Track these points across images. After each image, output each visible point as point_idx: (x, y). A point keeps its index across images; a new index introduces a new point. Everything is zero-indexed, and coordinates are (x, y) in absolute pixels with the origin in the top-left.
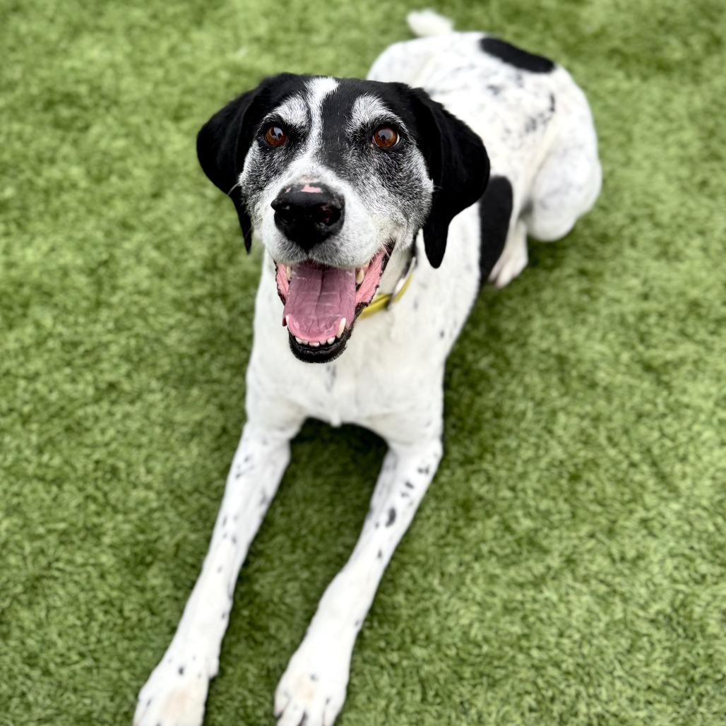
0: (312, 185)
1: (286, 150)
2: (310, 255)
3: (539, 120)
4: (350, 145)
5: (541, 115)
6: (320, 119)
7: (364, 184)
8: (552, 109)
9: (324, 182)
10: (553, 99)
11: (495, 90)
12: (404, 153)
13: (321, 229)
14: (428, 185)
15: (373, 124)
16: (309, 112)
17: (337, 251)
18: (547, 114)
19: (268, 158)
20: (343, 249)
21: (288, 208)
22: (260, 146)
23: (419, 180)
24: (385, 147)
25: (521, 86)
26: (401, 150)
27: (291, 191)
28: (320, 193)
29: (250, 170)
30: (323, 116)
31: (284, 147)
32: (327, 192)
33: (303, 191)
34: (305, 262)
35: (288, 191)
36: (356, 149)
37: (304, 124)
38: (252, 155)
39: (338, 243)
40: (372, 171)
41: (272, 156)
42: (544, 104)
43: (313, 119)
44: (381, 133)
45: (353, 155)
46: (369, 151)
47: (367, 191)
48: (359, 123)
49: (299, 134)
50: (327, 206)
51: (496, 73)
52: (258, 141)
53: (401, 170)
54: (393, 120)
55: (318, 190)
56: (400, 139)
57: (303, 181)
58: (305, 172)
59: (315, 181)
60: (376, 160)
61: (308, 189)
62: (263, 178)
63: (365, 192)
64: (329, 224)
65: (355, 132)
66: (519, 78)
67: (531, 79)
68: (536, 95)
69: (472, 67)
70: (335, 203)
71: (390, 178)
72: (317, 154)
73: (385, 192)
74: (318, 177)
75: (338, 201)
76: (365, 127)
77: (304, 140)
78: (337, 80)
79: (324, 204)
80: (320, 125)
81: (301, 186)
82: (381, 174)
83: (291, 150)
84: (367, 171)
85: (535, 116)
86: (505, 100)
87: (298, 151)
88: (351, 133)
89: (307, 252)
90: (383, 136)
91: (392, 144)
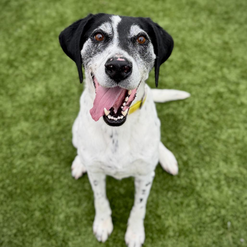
0: (121, 58)
1: (104, 43)
2: (118, 85)
4: (130, 43)
9: (125, 57)
12: (148, 46)
13: (124, 75)
14: (154, 56)
15: (138, 35)
16: (113, 29)
17: (129, 83)
19: (96, 46)
20: (131, 83)
21: (111, 66)
22: (92, 41)
23: (151, 55)
24: (141, 44)
26: (147, 45)
27: (113, 60)
28: (124, 61)
29: (86, 49)
30: (118, 31)
31: (103, 42)
32: (127, 60)
33: (117, 60)
34: (116, 87)
35: (111, 60)
36: (132, 44)
37: (111, 33)
38: (88, 44)
39: (130, 81)
40: (137, 52)
41: (97, 45)
43: (114, 32)
44: (140, 38)
45: (131, 46)
46: (136, 45)
47: (136, 60)
48: (133, 35)
49: (109, 37)
50: (127, 66)
52: (91, 39)
53: (146, 52)
55: (123, 60)
56: (146, 40)
57: (116, 56)
58: (116, 53)
59: (122, 56)
60: (139, 48)
61: (119, 59)
62: (93, 53)
64: (127, 73)
70: (130, 65)
71: (143, 55)
72: (118, 45)
73: (141, 60)
74: (122, 54)
76: (135, 37)
77: (112, 40)
78: (121, 17)
81: (117, 58)
82: (140, 53)
83: (106, 43)
87: (109, 44)
88: (130, 38)
89: (118, 83)
90: (140, 40)
91: (144, 42)
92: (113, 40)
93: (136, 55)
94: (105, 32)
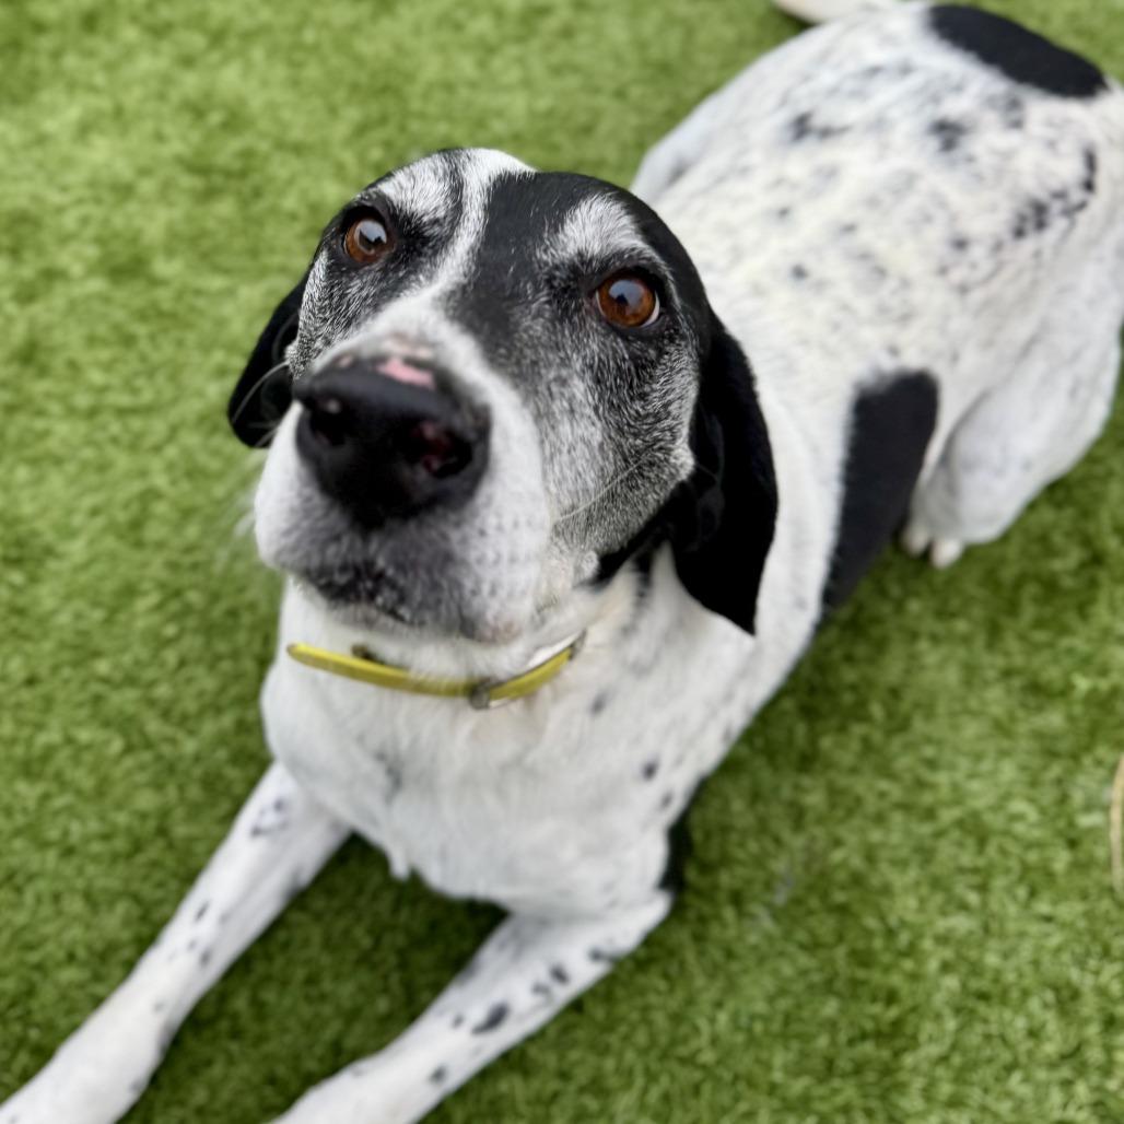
0: (413, 362)
3: (1056, 206)
4: (537, 290)
5: (1060, 195)
6: (481, 214)
7: (551, 394)
8: (1089, 186)
9: (444, 361)
10: (1091, 161)
11: (948, 133)
12: (661, 352)
14: (683, 460)
15: (605, 263)
16: (456, 189)
18: (1077, 196)
21: (333, 406)
22: (328, 260)
24: (618, 320)
25: (1017, 124)
27: (352, 366)
28: (427, 389)
33: (382, 370)
35: (345, 362)
36: (548, 303)
37: (441, 214)
40: (578, 367)
42: (1068, 169)
43: (466, 210)
44: (618, 288)
45: (539, 314)
46: (583, 319)
47: (553, 413)
48: (572, 249)
49: (427, 239)
50: (439, 426)
51: (958, 88)
52: (329, 249)
53: (643, 397)
54: (655, 266)
55: (424, 378)
56: (660, 314)
57: (390, 346)
58: (403, 328)
59: (424, 354)
60: (593, 345)
61: (395, 370)
63: (549, 415)
65: (556, 267)
66: (1014, 104)
67: (1043, 109)
68: (1052, 145)
69: (906, 70)
70: (462, 423)
71: (613, 404)
72: (450, 295)
73: (595, 433)
74: (434, 345)
75: (469, 420)
76: (583, 263)
77: (434, 256)
79: (433, 419)
80: (479, 227)
81: (383, 359)
82: (598, 381)
84: (565, 362)
85: (1042, 195)
86: (970, 159)
87: (413, 277)
88: (546, 264)
89: (366, 539)
90: (621, 300)
91: (638, 320)
92: (438, 259)
93: (563, 382)
94: (401, 210)
